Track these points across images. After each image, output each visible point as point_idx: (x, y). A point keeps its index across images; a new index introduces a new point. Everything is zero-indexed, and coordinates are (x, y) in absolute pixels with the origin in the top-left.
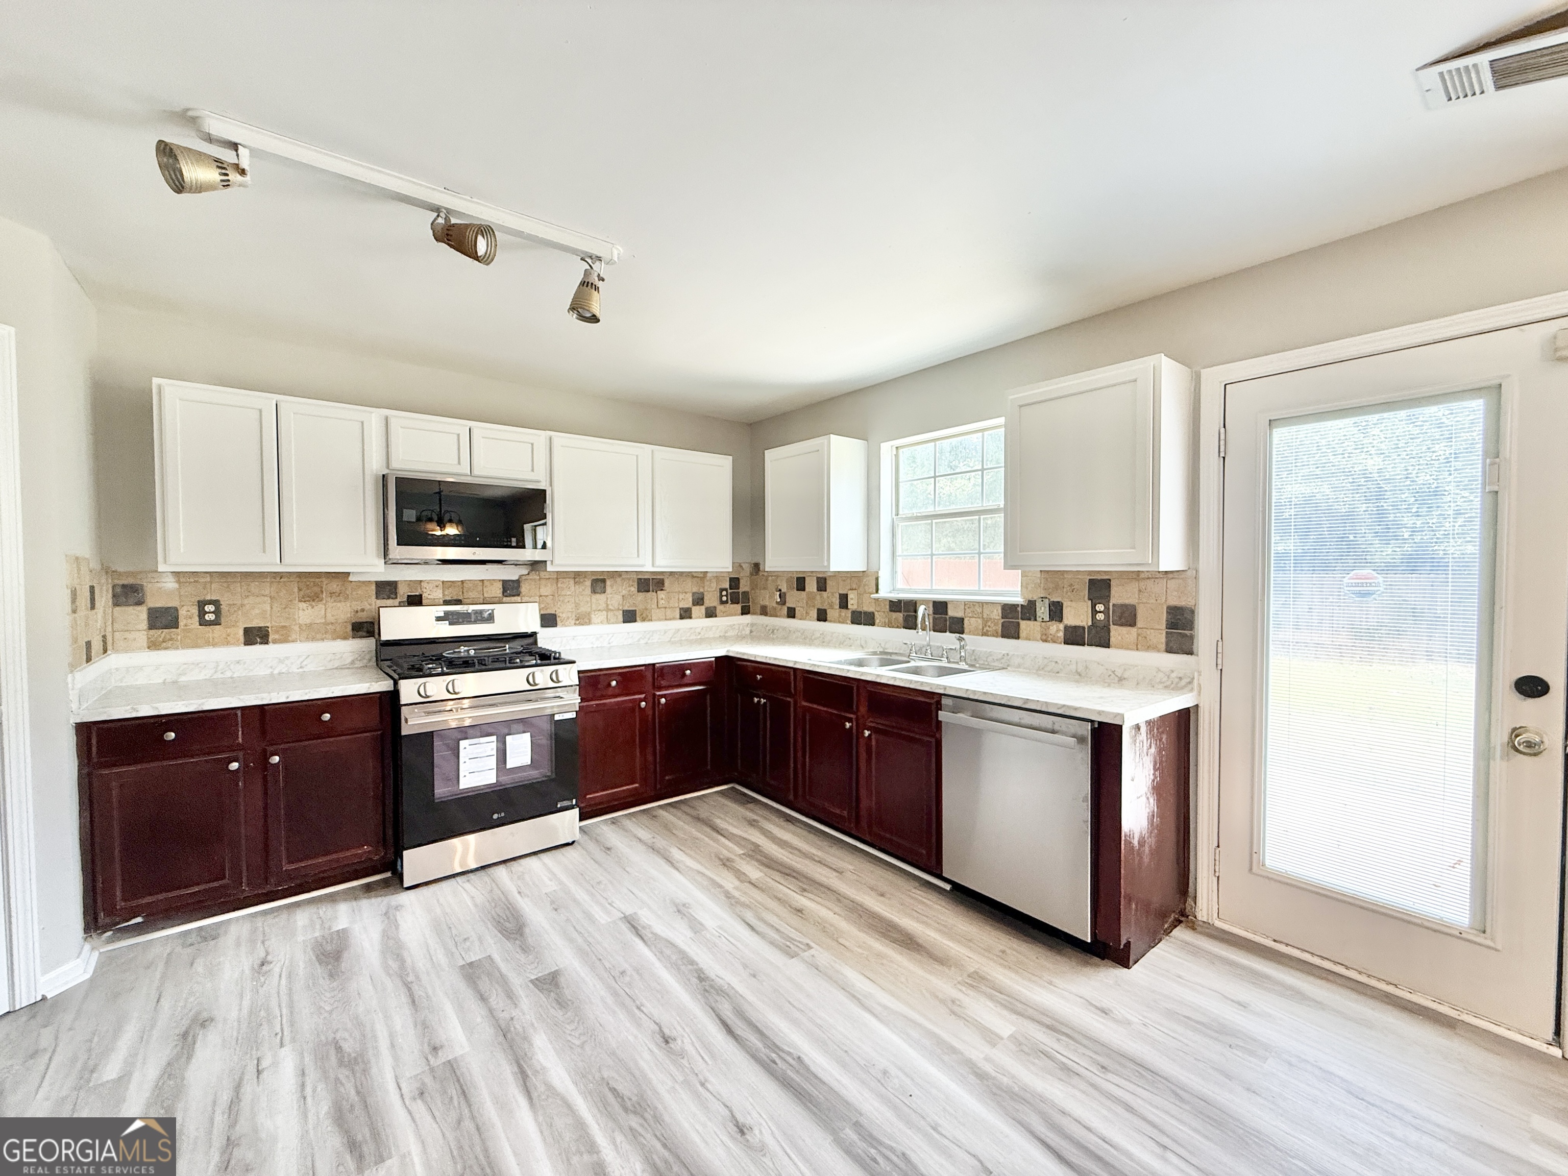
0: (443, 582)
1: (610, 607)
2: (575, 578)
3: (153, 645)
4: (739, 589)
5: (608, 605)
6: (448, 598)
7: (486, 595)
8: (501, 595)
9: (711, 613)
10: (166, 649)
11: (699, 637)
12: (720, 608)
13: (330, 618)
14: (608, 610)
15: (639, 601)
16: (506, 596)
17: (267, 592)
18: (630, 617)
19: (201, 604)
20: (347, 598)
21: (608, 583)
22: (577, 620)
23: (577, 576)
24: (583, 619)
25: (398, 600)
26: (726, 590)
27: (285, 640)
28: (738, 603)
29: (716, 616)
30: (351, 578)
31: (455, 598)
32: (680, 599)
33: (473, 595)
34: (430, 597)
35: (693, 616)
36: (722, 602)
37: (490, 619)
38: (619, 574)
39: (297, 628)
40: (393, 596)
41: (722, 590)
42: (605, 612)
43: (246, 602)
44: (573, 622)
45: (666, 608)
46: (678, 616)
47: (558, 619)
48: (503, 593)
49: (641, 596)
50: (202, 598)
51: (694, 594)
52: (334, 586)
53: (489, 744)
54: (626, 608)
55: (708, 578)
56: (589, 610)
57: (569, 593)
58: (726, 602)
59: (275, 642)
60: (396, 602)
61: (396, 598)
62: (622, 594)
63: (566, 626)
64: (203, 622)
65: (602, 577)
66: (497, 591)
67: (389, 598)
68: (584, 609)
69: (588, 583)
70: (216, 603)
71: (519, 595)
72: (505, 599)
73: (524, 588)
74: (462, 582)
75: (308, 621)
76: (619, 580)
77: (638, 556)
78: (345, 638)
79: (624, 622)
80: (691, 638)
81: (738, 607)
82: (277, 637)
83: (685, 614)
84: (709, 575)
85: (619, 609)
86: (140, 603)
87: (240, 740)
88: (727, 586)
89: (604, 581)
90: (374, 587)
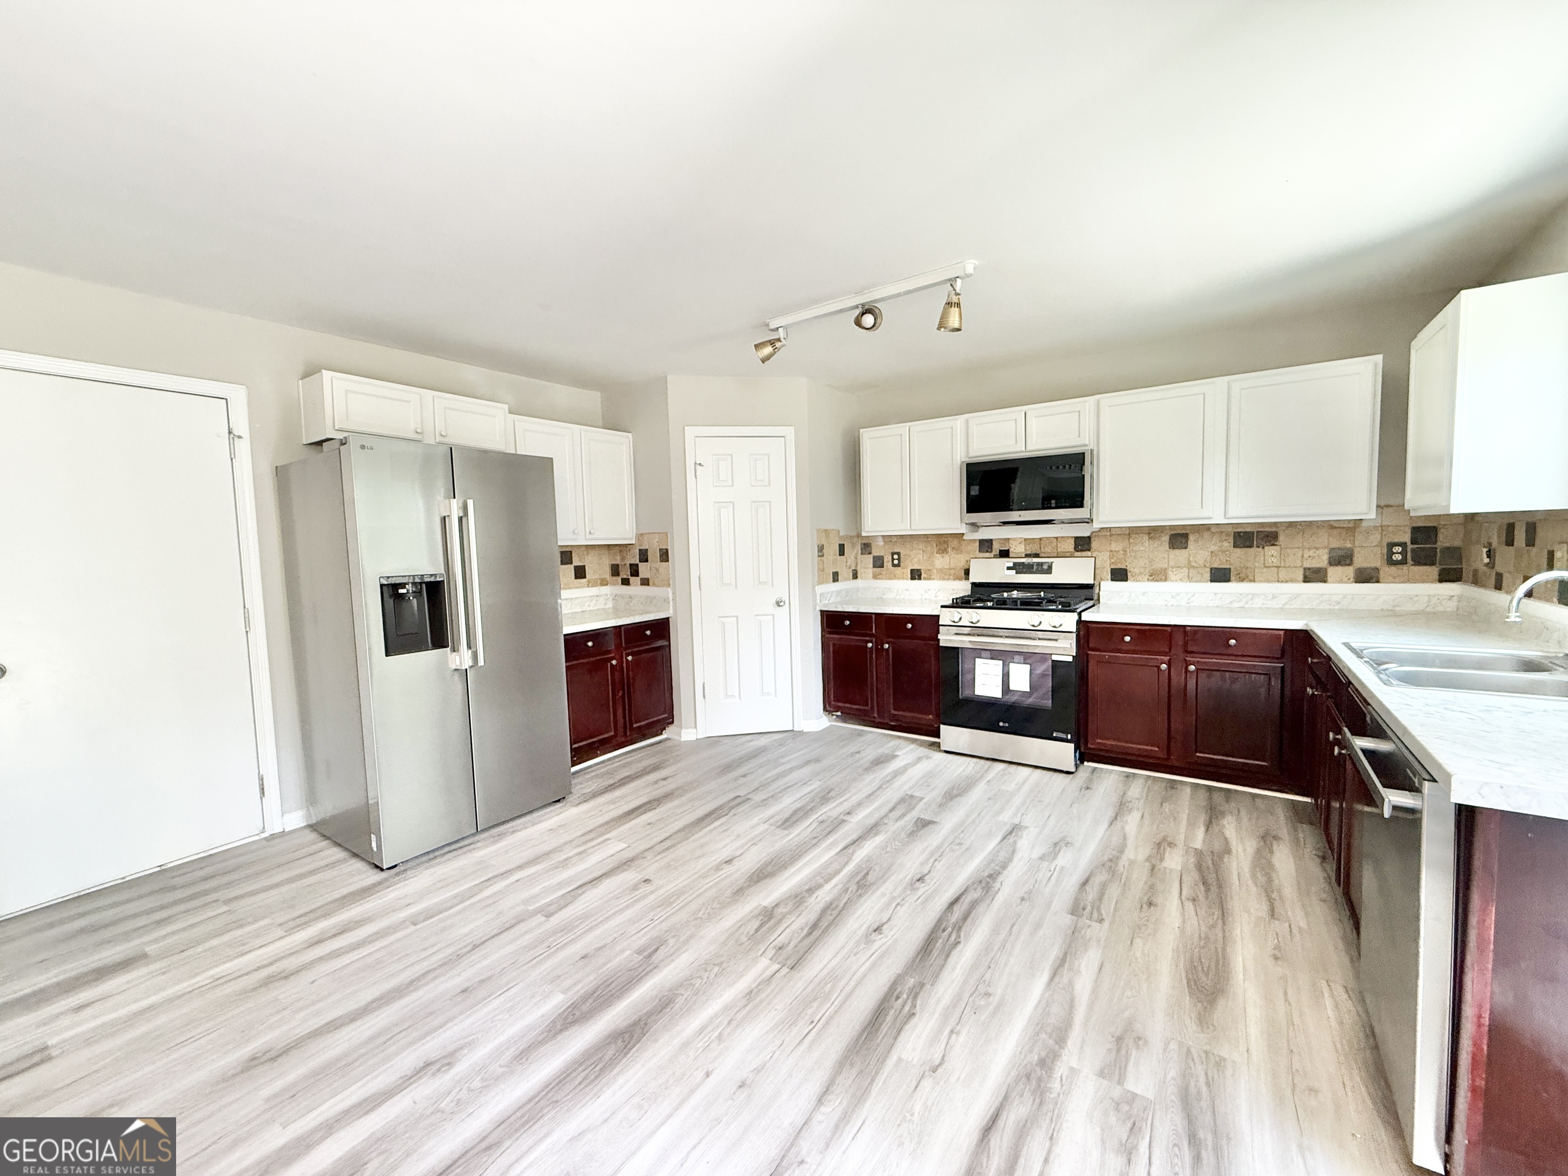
0: (1025, 539)
1: (1193, 564)
2: (1149, 534)
3: (875, 577)
4: (1435, 543)
5: (1189, 561)
6: (1029, 552)
7: (1059, 550)
8: (1073, 550)
9: (1366, 577)
10: (879, 579)
11: (1337, 607)
12: (1386, 571)
13: (952, 566)
14: (1190, 566)
15: (1236, 558)
16: (1078, 551)
17: (921, 547)
18: (1220, 575)
19: (893, 554)
20: (961, 552)
21: (1191, 538)
22: (1151, 576)
23: (1153, 532)
24: (1159, 575)
26: (1403, 545)
27: (929, 578)
28: (1432, 564)
29: (1378, 582)
30: (965, 538)
31: (1034, 552)
32: (1306, 556)
33: (1049, 549)
34: (1014, 551)
35: (1329, 579)
36: (1391, 562)
37: (1049, 571)
38: (1207, 528)
39: (935, 571)
40: (989, 550)
41: (1391, 545)
42: (1185, 570)
43: (912, 553)
44: (1147, 577)
45: (1278, 567)
46: (1301, 578)
47: (1129, 574)
48: (1075, 548)
49: (1239, 552)
50: (892, 551)
51: (1332, 550)
52: (954, 543)
53: (996, 666)
54: (1215, 566)
55: (1363, 529)
56: (1166, 566)
57: (1142, 548)
58: (1403, 562)
59: (925, 579)
60: (992, 555)
61: (992, 552)
62: (1210, 550)
63: (1137, 581)
64: (894, 565)
65: (1184, 532)
66: (1070, 546)
67: (987, 552)
68: (1159, 565)
69: (1166, 538)
70: (898, 554)
71: (1089, 550)
72: (1077, 554)
73: (1094, 544)
74: (1040, 539)
75: (941, 567)
76: (1206, 535)
77: (1202, 507)
78: (960, 579)
79: (1212, 581)
80: (1321, 607)
81: (1434, 571)
82: (926, 576)
83: (1314, 576)
84: (1364, 524)
85: (1205, 566)
86: (870, 553)
87: (874, 631)
88: (1407, 538)
89: (1185, 536)
90: (978, 544)
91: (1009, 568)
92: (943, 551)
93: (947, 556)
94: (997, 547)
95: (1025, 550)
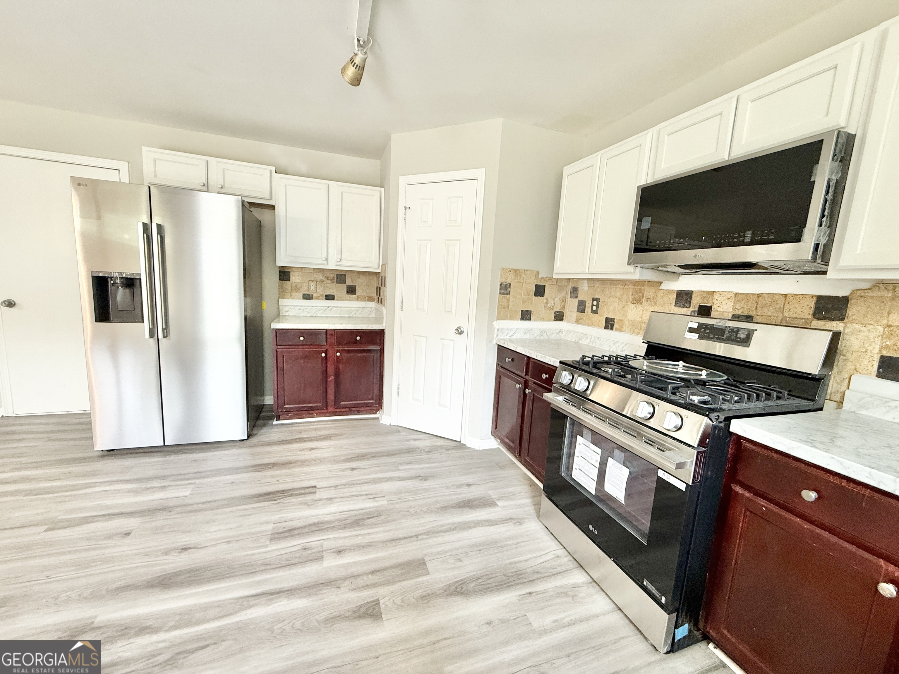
0: (736, 294)
3: (578, 321)
6: (739, 313)
7: (786, 314)
8: (810, 317)
10: (580, 324)
17: (618, 295)
19: (594, 300)
20: (656, 303)
25: (691, 309)
27: (620, 330)
30: (662, 287)
31: (746, 313)
33: (769, 312)
34: (719, 309)
37: (746, 341)
39: (627, 322)
40: (687, 305)
43: (609, 300)
50: (594, 297)
52: (650, 293)
53: (595, 453)
59: (616, 330)
60: (686, 311)
61: (690, 307)
64: (593, 312)
66: (806, 310)
67: (684, 306)
70: (598, 300)
71: (842, 319)
72: (817, 323)
73: (853, 310)
74: (759, 296)
75: (632, 319)
82: (618, 326)
86: (576, 297)
90: (675, 295)
91: (691, 330)
92: (638, 301)
93: (640, 307)
94: (696, 301)
95: (734, 309)
